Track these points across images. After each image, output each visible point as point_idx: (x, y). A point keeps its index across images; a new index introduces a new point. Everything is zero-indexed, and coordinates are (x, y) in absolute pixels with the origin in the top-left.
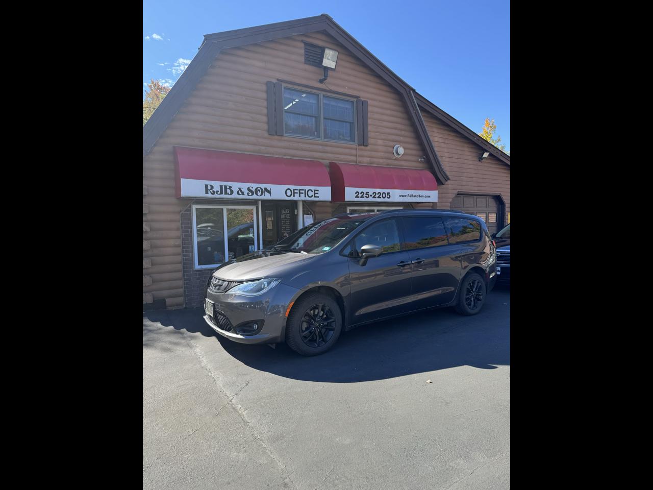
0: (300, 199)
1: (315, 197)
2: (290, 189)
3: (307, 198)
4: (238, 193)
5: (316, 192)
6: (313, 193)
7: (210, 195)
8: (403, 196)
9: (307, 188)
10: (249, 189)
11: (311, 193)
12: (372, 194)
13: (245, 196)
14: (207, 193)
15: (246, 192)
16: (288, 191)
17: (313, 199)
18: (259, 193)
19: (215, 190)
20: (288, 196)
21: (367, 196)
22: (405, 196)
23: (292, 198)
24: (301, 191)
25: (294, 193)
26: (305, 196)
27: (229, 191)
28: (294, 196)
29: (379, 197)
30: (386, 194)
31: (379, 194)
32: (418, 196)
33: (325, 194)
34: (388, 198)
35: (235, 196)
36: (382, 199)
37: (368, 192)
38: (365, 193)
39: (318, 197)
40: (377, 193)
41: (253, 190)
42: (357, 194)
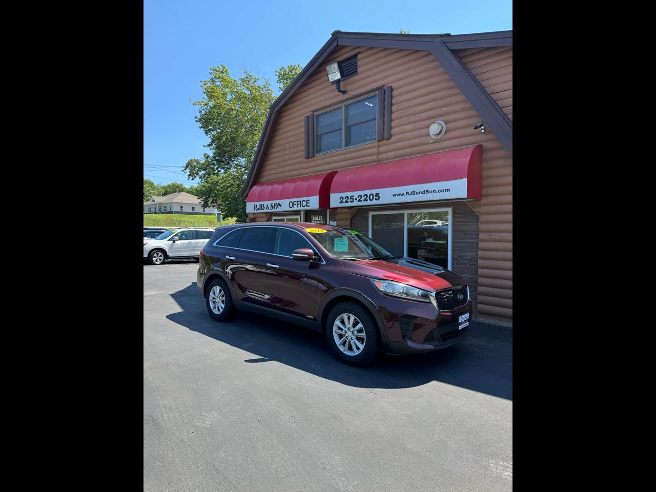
0: (297, 209)
1: (307, 206)
3: (302, 208)
4: (267, 209)
5: (308, 202)
6: (306, 203)
7: (256, 211)
8: (398, 195)
9: (301, 199)
10: (271, 206)
11: (304, 203)
12: (357, 198)
13: (269, 210)
15: (270, 206)
16: (291, 203)
17: (306, 208)
18: (276, 207)
19: (258, 208)
21: (352, 200)
22: (402, 195)
23: (293, 209)
24: (298, 203)
25: (294, 204)
27: (263, 208)
28: (294, 207)
29: (365, 200)
30: (375, 195)
31: (366, 197)
32: (424, 192)
33: (314, 202)
34: (376, 199)
35: (265, 211)
36: (369, 203)
37: (353, 196)
38: (349, 198)
39: (309, 206)
40: (363, 196)
41: (273, 205)
42: (342, 199)
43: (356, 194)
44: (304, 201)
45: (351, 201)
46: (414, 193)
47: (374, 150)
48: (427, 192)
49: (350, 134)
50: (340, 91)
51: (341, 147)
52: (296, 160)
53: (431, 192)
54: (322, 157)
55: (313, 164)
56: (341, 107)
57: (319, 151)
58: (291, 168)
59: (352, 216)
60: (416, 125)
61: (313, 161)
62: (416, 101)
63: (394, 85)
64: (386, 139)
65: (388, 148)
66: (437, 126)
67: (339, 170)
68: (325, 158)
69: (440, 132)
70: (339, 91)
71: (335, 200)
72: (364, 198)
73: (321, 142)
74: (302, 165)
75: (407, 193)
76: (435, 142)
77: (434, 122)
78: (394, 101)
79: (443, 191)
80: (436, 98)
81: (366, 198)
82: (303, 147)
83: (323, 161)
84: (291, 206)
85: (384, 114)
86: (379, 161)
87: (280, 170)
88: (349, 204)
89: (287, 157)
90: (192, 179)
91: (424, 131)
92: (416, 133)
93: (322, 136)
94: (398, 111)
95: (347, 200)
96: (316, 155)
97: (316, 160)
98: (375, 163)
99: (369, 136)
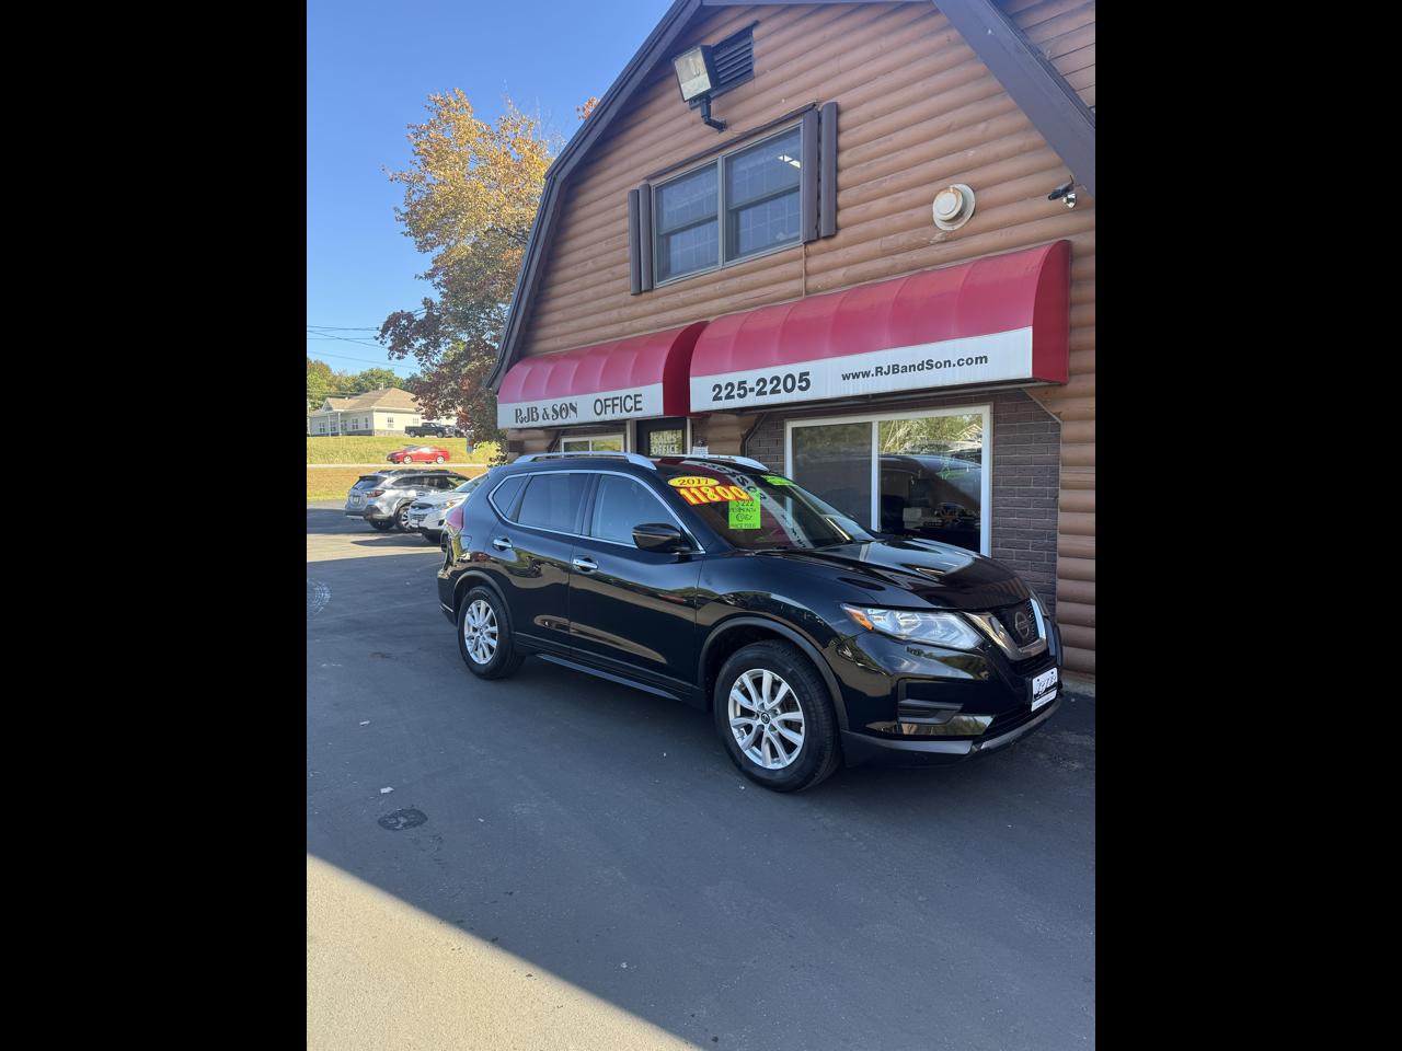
0: (615, 417)
1: (636, 410)
2: (599, 400)
3: (625, 415)
4: (543, 418)
5: (638, 399)
6: (632, 403)
7: (519, 425)
8: (856, 376)
9: (622, 393)
10: (553, 409)
11: (630, 403)
12: (754, 385)
13: (551, 422)
14: (517, 421)
15: (550, 412)
16: (599, 403)
17: (633, 414)
18: (564, 414)
19: (523, 415)
20: (598, 414)
21: (742, 392)
22: (866, 374)
23: (604, 417)
24: (616, 402)
25: (606, 406)
26: (622, 411)
27: (535, 417)
28: (605, 413)
29: (774, 391)
30: (797, 379)
31: (775, 382)
32: (921, 367)
33: (652, 401)
34: (801, 388)
35: (541, 423)
36: (783, 398)
37: (745, 382)
38: (736, 387)
39: (641, 409)
40: (768, 382)
41: (558, 409)
42: (717, 390)
43: (751, 377)
44: (628, 399)
45: (739, 395)
46: (895, 369)
47: (797, 267)
48: (930, 364)
49: (738, 229)
50: (710, 123)
51: (716, 263)
52: (612, 299)
53: (939, 365)
54: (668, 289)
55: (651, 306)
56: (715, 165)
57: (665, 272)
58: (600, 317)
59: (744, 432)
60: (898, 199)
61: (652, 299)
62: (900, 137)
63: (842, 100)
64: (825, 238)
65: (828, 259)
66: (953, 196)
67: (711, 319)
68: (680, 291)
69: (960, 215)
70: (706, 123)
71: (702, 394)
72: (773, 386)
73: (668, 251)
74: (626, 311)
75: (879, 370)
76: (949, 239)
77: (946, 189)
78: (843, 140)
79: (969, 361)
80: (949, 127)
81: (778, 385)
82: (627, 268)
83: (673, 299)
84: (598, 410)
85: (819, 173)
86: (807, 293)
87: (574, 324)
88: (737, 403)
89: (590, 292)
90: (399, 358)
91: (919, 213)
92: (899, 220)
93: (673, 238)
94: (853, 164)
95: (732, 391)
96: (658, 285)
97: (658, 297)
98: (798, 299)
99: (784, 232)
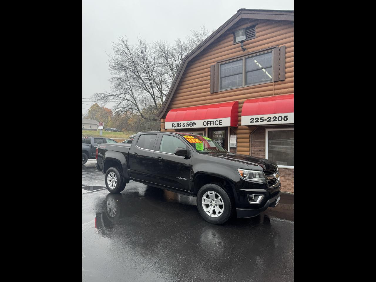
0: (211, 126)
1: (220, 124)
2: (205, 122)
3: (215, 126)
4: (183, 126)
5: (220, 122)
6: (218, 123)
9: (215, 120)
10: (187, 124)
11: (217, 123)
12: (267, 119)
13: (186, 127)
14: (172, 127)
17: (219, 126)
18: (191, 125)
19: (175, 125)
21: (262, 120)
23: (206, 126)
24: (211, 122)
25: (208, 123)
26: (214, 125)
27: (180, 126)
28: (207, 125)
29: (274, 121)
30: (283, 117)
31: (275, 118)
33: (226, 122)
34: (284, 120)
35: (182, 127)
36: (278, 122)
37: (263, 118)
38: (260, 119)
39: (222, 124)
40: (272, 118)
41: (189, 124)
42: (252, 120)
43: (265, 117)
44: (217, 122)
45: (261, 121)
49: (247, 77)
51: (242, 85)
52: (203, 94)
54: (224, 92)
55: (218, 96)
56: (242, 59)
57: (221, 88)
59: (251, 132)
61: (217, 94)
64: (281, 81)
65: (282, 86)
70: (242, 48)
71: (245, 121)
72: (274, 119)
73: (223, 82)
74: (208, 97)
78: (287, 55)
82: (209, 86)
83: (225, 95)
84: (205, 124)
85: (279, 63)
86: (275, 95)
88: (259, 123)
93: (223, 78)
95: (257, 120)
96: (219, 91)
97: (219, 94)
98: (272, 96)
99: (264, 79)
